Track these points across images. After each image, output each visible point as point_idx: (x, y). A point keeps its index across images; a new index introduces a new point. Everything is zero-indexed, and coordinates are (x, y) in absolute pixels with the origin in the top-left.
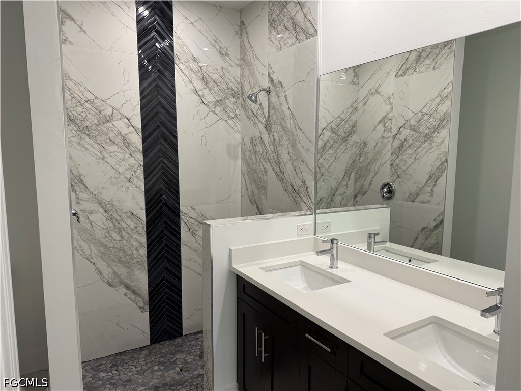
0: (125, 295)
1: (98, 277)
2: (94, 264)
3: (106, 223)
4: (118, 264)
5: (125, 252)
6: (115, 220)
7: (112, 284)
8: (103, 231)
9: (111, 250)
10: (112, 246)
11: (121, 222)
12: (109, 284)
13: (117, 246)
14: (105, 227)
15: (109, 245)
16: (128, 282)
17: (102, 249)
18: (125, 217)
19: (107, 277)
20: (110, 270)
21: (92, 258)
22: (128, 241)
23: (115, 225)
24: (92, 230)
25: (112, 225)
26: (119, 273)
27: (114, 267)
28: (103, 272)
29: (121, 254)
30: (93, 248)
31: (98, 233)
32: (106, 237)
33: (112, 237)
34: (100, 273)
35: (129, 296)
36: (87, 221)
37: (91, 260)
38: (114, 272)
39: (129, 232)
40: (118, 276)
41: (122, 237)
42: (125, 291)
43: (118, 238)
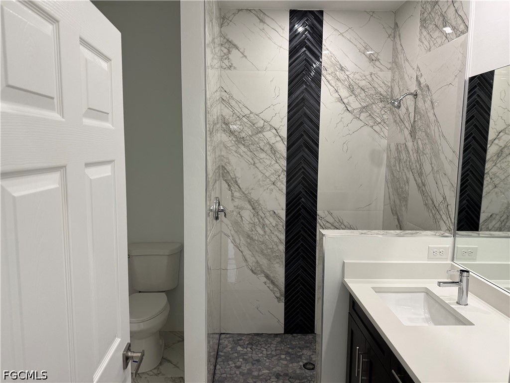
0: (265, 283)
1: (244, 264)
2: (242, 252)
3: (253, 219)
4: (260, 255)
5: (267, 246)
6: (260, 217)
7: (255, 271)
8: (251, 225)
9: (256, 242)
10: (256, 238)
11: (265, 219)
12: (252, 271)
13: (260, 240)
14: (252, 222)
15: (254, 238)
16: (268, 272)
17: (248, 240)
18: (268, 215)
19: (251, 265)
20: (254, 260)
21: (240, 247)
22: (270, 237)
23: (260, 221)
24: (241, 223)
25: (257, 221)
26: (261, 263)
27: (257, 257)
28: (248, 260)
29: (263, 246)
30: (242, 239)
31: (246, 227)
32: (252, 230)
33: (257, 231)
34: (246, 260)
35: (268, 285)
36: (239, 215)
37: (240, 248)
38: (257, 261)
39: (271, 229)
40: (260, 266)
41: (265, 232)
42: (265, 280)
43: (261, 232)
